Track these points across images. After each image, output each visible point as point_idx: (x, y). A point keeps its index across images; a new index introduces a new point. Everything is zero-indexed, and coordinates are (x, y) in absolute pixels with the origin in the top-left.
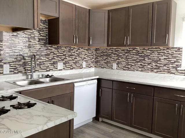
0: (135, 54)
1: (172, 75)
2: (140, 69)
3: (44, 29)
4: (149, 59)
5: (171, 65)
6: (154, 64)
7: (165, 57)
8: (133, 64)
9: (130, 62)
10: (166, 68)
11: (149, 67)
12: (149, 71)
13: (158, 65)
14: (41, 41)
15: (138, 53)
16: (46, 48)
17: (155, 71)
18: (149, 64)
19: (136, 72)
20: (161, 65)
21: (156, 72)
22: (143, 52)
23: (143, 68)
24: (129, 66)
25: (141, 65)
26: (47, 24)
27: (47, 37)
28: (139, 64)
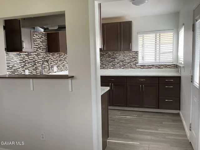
0: (107, 56)
1: (133, 69)
2: (112, 67)
3: (45, 41)
4: (118, 60)
5: (132, 63)
6: (121, 63)
7: (128, 58)
8: (106, 64)
9: (105, 63)
10: (129, 65)
11: (118, 65)
12: (119, 68)
13: (124, 63)
14: (44, 50)
15: (109, 56)
16: (47, 55)
17: (122, 67)
18: (118, 63)
19: (109, 70)
20: (126, 63)
21: (123, 69)
22: (113, 55)
23: (114, 67)
24: (104, 66)
25: (112, 64)
26: (46, 36)
27: (47, 47)
28: (111, 63)
